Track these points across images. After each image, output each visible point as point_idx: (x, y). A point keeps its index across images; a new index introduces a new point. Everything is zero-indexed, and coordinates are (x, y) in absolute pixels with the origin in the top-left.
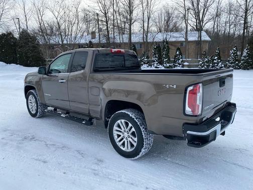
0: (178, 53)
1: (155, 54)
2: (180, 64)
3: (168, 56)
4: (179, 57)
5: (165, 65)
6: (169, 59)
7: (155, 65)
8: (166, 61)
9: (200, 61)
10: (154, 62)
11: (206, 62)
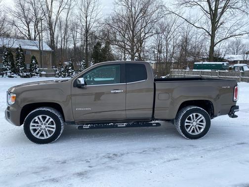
0: (34, 62)
1: (6, 61)
2: (37, 74)
3: (23, 64)
4: (36, 66)
5: (21, 74)
6: (25, 68)
7: (9, 74)
8: (22, 69)
9: (56, 70)
10: (7, 70)
11: (63, 71)
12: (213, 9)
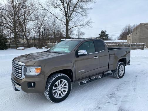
12: (66, 11)
